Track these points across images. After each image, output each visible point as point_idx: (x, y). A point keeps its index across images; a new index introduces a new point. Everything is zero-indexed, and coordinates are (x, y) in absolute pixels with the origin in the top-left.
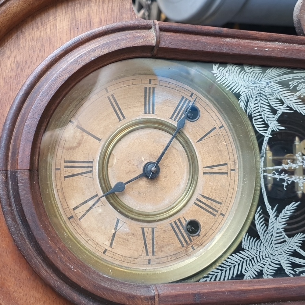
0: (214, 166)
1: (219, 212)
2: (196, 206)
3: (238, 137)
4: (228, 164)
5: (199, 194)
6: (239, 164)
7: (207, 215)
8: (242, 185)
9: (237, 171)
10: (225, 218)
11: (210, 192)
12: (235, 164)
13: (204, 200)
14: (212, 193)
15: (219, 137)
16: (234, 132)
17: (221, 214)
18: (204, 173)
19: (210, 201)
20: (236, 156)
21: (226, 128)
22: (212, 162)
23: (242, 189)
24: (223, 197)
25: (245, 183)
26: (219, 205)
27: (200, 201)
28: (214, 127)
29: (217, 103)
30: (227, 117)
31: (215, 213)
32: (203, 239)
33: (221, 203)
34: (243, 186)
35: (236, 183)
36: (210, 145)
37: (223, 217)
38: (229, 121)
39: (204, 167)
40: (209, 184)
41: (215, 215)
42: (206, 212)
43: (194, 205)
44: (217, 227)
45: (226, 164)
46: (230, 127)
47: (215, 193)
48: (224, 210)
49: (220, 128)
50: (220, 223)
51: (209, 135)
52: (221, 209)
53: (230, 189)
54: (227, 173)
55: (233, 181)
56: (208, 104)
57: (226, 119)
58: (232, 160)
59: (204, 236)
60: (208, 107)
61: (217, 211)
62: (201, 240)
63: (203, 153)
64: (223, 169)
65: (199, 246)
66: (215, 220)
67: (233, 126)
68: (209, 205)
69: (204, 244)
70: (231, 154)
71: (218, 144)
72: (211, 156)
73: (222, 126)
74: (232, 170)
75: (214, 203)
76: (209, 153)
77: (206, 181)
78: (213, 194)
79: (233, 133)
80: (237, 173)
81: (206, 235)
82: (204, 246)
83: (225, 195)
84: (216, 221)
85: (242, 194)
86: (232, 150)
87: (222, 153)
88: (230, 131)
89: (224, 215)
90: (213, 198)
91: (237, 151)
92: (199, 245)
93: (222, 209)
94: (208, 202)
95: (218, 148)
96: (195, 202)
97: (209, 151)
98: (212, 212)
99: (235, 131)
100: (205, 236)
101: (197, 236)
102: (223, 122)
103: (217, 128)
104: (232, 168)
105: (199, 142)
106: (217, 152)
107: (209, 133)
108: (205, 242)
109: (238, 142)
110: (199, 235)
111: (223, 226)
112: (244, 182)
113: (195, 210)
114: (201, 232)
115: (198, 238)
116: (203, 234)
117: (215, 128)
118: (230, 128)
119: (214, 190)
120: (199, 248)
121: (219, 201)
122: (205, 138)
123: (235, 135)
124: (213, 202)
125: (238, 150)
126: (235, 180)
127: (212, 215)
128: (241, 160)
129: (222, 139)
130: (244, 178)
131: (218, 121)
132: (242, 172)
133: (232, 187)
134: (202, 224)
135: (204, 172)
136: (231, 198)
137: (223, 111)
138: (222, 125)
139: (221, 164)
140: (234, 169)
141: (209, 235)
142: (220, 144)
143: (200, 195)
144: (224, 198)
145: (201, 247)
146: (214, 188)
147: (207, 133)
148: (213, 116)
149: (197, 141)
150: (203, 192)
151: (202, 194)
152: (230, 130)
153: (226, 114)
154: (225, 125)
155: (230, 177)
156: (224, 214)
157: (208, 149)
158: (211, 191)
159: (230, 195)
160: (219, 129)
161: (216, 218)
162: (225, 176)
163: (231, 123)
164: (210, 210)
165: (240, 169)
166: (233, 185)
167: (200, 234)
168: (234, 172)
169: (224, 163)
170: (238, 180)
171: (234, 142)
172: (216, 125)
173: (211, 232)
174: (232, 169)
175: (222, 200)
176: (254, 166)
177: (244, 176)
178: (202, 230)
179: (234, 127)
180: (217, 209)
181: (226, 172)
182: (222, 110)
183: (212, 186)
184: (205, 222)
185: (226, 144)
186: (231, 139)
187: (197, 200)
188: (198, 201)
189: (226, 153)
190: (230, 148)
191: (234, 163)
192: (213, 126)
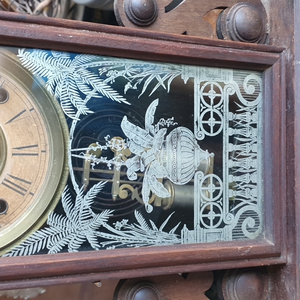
0: (24, 148)
1: (28, 191)
2: (4, 186)
3: (48, 120)
4: (38, 146)
5: (7, 174)
6: (50, 146)
7: (15, 194)
8: (52, 165)
9: (48, 152)
10: (34, 197)
11: (19, 173)
12: (46, 146)
13: (12, 180)
14: (21, 173)
15: (29, 119)
16: (44, 115)
17: (31, 193)
18: (13, 154)
19: (18, 181)
20: (47, 138)
21: (37, 110)
22: (22, 143)
23: (52, 170)
24: (33, 177)
25: (55, 163)
26: (29, 184)
27: (9, 181)
28: (24, 109)
29: (27, 86)
30: (37, 100)
31: (24, 192)
32: (10, 217)
33: (30, 183)
34: (53, 166)
35: (47, 163)
36: (20, 127)
37: (32, 196)
38: (39, 104)
39: (13, 148)
40: (18, 165)
41: (24, 195)
42: (15, 192)
43: (2, 185)
44: (25, 205)
45: (37, 146)
46: (41, 111)
47: (25, 173)
48: (33, 190)
49: (30, 110)
50: (28, 202)
51: (19, 117)
52: (30, 189)
53: (40, 169)
54: (37, 154)
55: (44, 162)
56: (17, 87)
57: (36, 102)
58: (42, 142)
59: (11, 214)
60: (18, 90)
61: (26, 191)
62: (8, 218)
63: (12, 134)
64: (33, 150)
65: (6, 224)
66: (24, 200)
67: (43, 109)
68: (18, 184)
69: (11, 222)
70: (42, 137)
71: (28, 126)
72: (21, 138)
73: (33, 109)
74: (42, 151)
75: (23, 183)
76: (18, 135)
77: (15, 162)
78: (22, 174)
79: (43, 116)
80: (48, 154)
81: (14, 214)
82: (11, 224)
83: (35, 175)
84: (25, 200)
85: (52, 174)
86: (42, 132)
87: (32, 135)
88: (40, 113)
89: (33, 195)
90: (22, 178)
91: (48, 133)
92: (6, 223)
93: (31, 188)
94: (17, 182)
95: (29, 130)
96: (3, 182)
97: (19, 133)
98: (21, 191)
99: (46, 114)
100: (12, 215)
101: (4, 215)
102: (34, 105)
103: (28, 110)
104: (43, 149)
105: (8, 124)
106: (27, 134)
107: (19, 115)
108: (12, 220)
109: (48, 124)
110: (6, 214)
111: (31, 205)
112: (54, 162)
113: (3, 190)
114: (8, 211)
115: (5, 217)
116: (11, 212)
117: (25, 111)
118: (40, 111)
119: (23, 170)
120: (6, 226)
121: (28, 181)
122: (15, 120)
123: (46, 117)
124: (22, 182)
125: (49, 132)
126: (45, 161)
127: (20, 195)
128: (52, 141)
129: (33, 121)
130: (54, 159)
131: (28, 104)
132: (53, 154)
133: (43, 168)
134: (9, 203)
135: (13, 153)
136: (41, 178)
137: (33, 94)
138: (32, 108)
139: (31, 145)
140: (45, 150)
141: (16, 213)
142: (31, 126)
143: (8, 175)
144: (34, 178)
145: (8, 225)
146: (23, 168)
147: (16, 115)
148: (23, 99)
149: (5, 123)
150: (12, 173)
151: (11, 175)
152: (41, 112)
153: (36, 97)
154: (35, 108)
155: (40, 158)
156: (33, 193)
157: (17, 131)
158: (20, 172)
159: (40, 175)
160: (29, 111)
161: (24, 197)
162: (36, 157)
163: (42, 106)
164: (19, 189)
165: (50, 151)
166: (44, 166)
167: (7, 213)
168: (45, 153)
169: (34, 144)
170: (49, 160)
171: (45, 124)
172: (26, 108)
173: (19, 211)
174: (43, 150)
175: (31, 179)
176: (62, 147)
177: (54, 157)
178: (9, 208)
179: (44, 110)
180: (26, 189)
181: (37, 153)
182: (31, 93)
183: (21, 167)
184: (13, 201)
185: (37, 126)
186: (42, 121)
187: (5, 180)
188: (6, 181)
189: (37, 135)
190: (41, 130)
191: (45, 144)
192: (23, 109)
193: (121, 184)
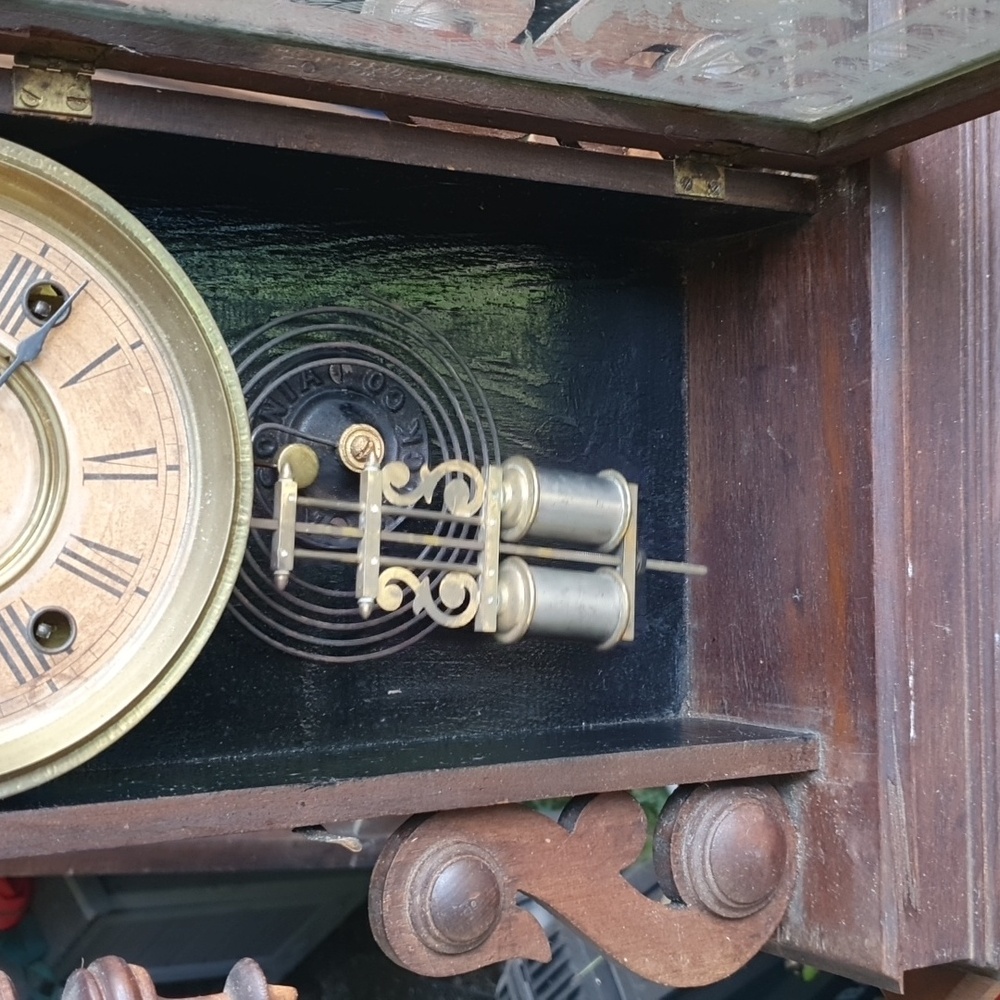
0: (116, 457)
1: (132, 586)
2: (62, 570)
3: (185, 374)
4: (158, 450)
5: (71, 535)
6: (192, 451)
7: (95, 593)
8: (198, 508)
9: (185, 468)
10: (149, 602)
11: (106, 530)
12: (179, 452)
13: (86, 552)
14: (111, 530)
15: (129, 374)
16: (174, 360)
17: (139, 590)
18: (87, 477)
19: (103, 554)
20: (181, 429)
21: (152, 347)
22: (110, 444)
23: (199, 522)
24: (145, 544)
25: (209, 502)
26: (132, 564)
27: (75, 556)
28: (115, 344)
29: (122, 275)
30: (152, 318)
31: (119, 587)
32: (83, 660)
33: (137, 561)
34: (201, 510)
35: (183, 502)
36: (103, 396)
37: (142, 598)
38: (159, 329)
39: (85, 459)
40: (101, 507)
41: (119, 595)
42: (93, 586)
43: (56, 566)
44: (124, 626)
45: (153, 451)
46: (164, 347)
47: (121, 531)
48: (146, 580)
49: (133, 347)
50: (133, 614)
51: (99, 366)
52: (137, 577)
53: (164, 520)
54: (155, 477)
55: (174, 500)
56: (94, 277)
57: (149, 322)
58: (169, 439)
59: (86, 652)
60: (96, 287)
61: (126, 583)
62: (77, 663)
63: (82, 418)
64: (143, 465)
65: (71, 680)
66: (121, 608)
67: (170, 342)
68: (103, 565)
69: (86, 675)
70: (167, 424)
71: (128, 393)
72: (108, 427)
73: (140, 343)
74: (169, 468)
75: (117, 560)
76: (99, 419)
77: (92, 498)
78: (114, 534)
79: (171, 363)
80: (186, 475)
81: (93, 650)
82: (87, 680)
83: (150, 537)
84: (123, 610)
85: (198, 534)
86: (169, 411)
87: (140, 420)
88: (162, 356)
89: (145, 594)
90: (113, 547)
91: (185, 414)
92: (70, 677)
93: (141, 576)
94: (100, 559)
95: (129, 404)
96: (60, 558)
97: (101, 413)
98: (112, 584)
99: (178, 357)
100: (89, 653)
101: (65, 653)
102: (142, 331)
103: (125, 347)
104: (172, 461)
105: (70, 387)
106: (126, 416)
107: (99, 361)
108: (88, 668)
109: (185, 387)
110: (69, 650)
111: (141, 623)
112: (204, 499)
113: (59, 580)
114: (76, 642)
115: (67, 659)
116: (84, 646)
117: (117, 348)
118: (161, 350)
119: (117, 523)
120: (71, 687)
121: (131, 554)
122: (89, 375)
123: (178, 368)
124: (113, 557)
125: (188, 411)
126: (178, 496)
127: (110, 595)
128: (197, 438)
129: (140, 377)
130: (204, 490)
131: (125, 327)
132: (200, 474)
133: (172, 516)
134: (77, 619)
135: (87, 472)
136: (169, 546)
137: (142, 298)
138: (138, 339)
139: (137, 449)
140: (177, 463)
141: (100, 648)
142: (134, 392)
143: (73, 539)
144: (148, 547)
145: (76, 683)
146: (116, 518)
147: (93, 360)
148: (111, 314)
149: (62, 384)
150: (84, 531)
151: (80, 536)
152: (164, 352)
153: (149, 308)
154: (146, 339)
155: (163, 488)
156: (147, 589)
157: (97, 408)
158: (108, 527)
159: (164, 538)
160: (130, 350)
161: (122, 600)
162: (151, 483)
163: (166, 333)
164: (105, 579)
165: (192, 466)
166: (174, 509)
167: (74, 647)
168: (176, 472)
169: (145, 447)
170: (189, 494)
171: (175, 388)
172: (120, 339)
173: (107, 640)
174: (172, 464)
175: (141, 550)
176: (231, 455)
177: (205, 483)
178: (78, 635)
179: (173, 347)
180: (126, 578)
181: (153, 472)
182: (136, 296)
183: (111, 514)
184: (88, 615)
185: (153, 394)
186: (167, 379)
187: (66, 551)
188: (68, 554)
189: (152, 420)
190: (165, 404)
191: (175, 447)
192: (112, 342)
193: (382, 568)
